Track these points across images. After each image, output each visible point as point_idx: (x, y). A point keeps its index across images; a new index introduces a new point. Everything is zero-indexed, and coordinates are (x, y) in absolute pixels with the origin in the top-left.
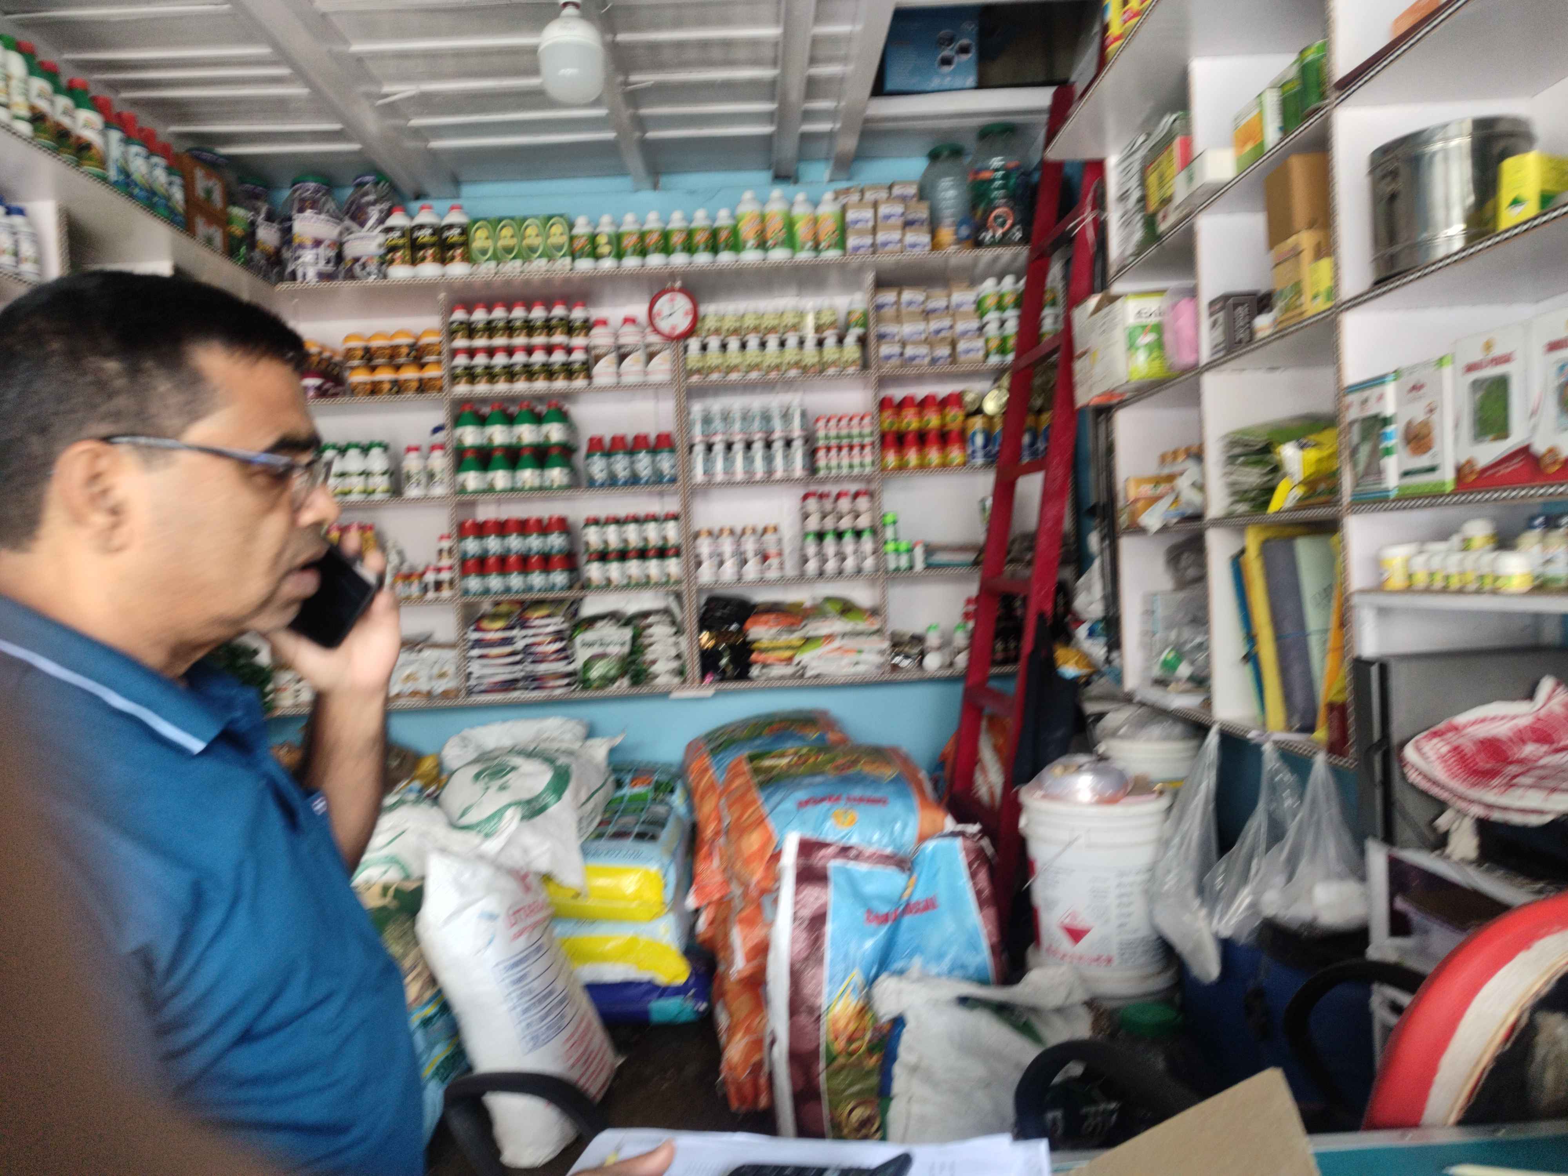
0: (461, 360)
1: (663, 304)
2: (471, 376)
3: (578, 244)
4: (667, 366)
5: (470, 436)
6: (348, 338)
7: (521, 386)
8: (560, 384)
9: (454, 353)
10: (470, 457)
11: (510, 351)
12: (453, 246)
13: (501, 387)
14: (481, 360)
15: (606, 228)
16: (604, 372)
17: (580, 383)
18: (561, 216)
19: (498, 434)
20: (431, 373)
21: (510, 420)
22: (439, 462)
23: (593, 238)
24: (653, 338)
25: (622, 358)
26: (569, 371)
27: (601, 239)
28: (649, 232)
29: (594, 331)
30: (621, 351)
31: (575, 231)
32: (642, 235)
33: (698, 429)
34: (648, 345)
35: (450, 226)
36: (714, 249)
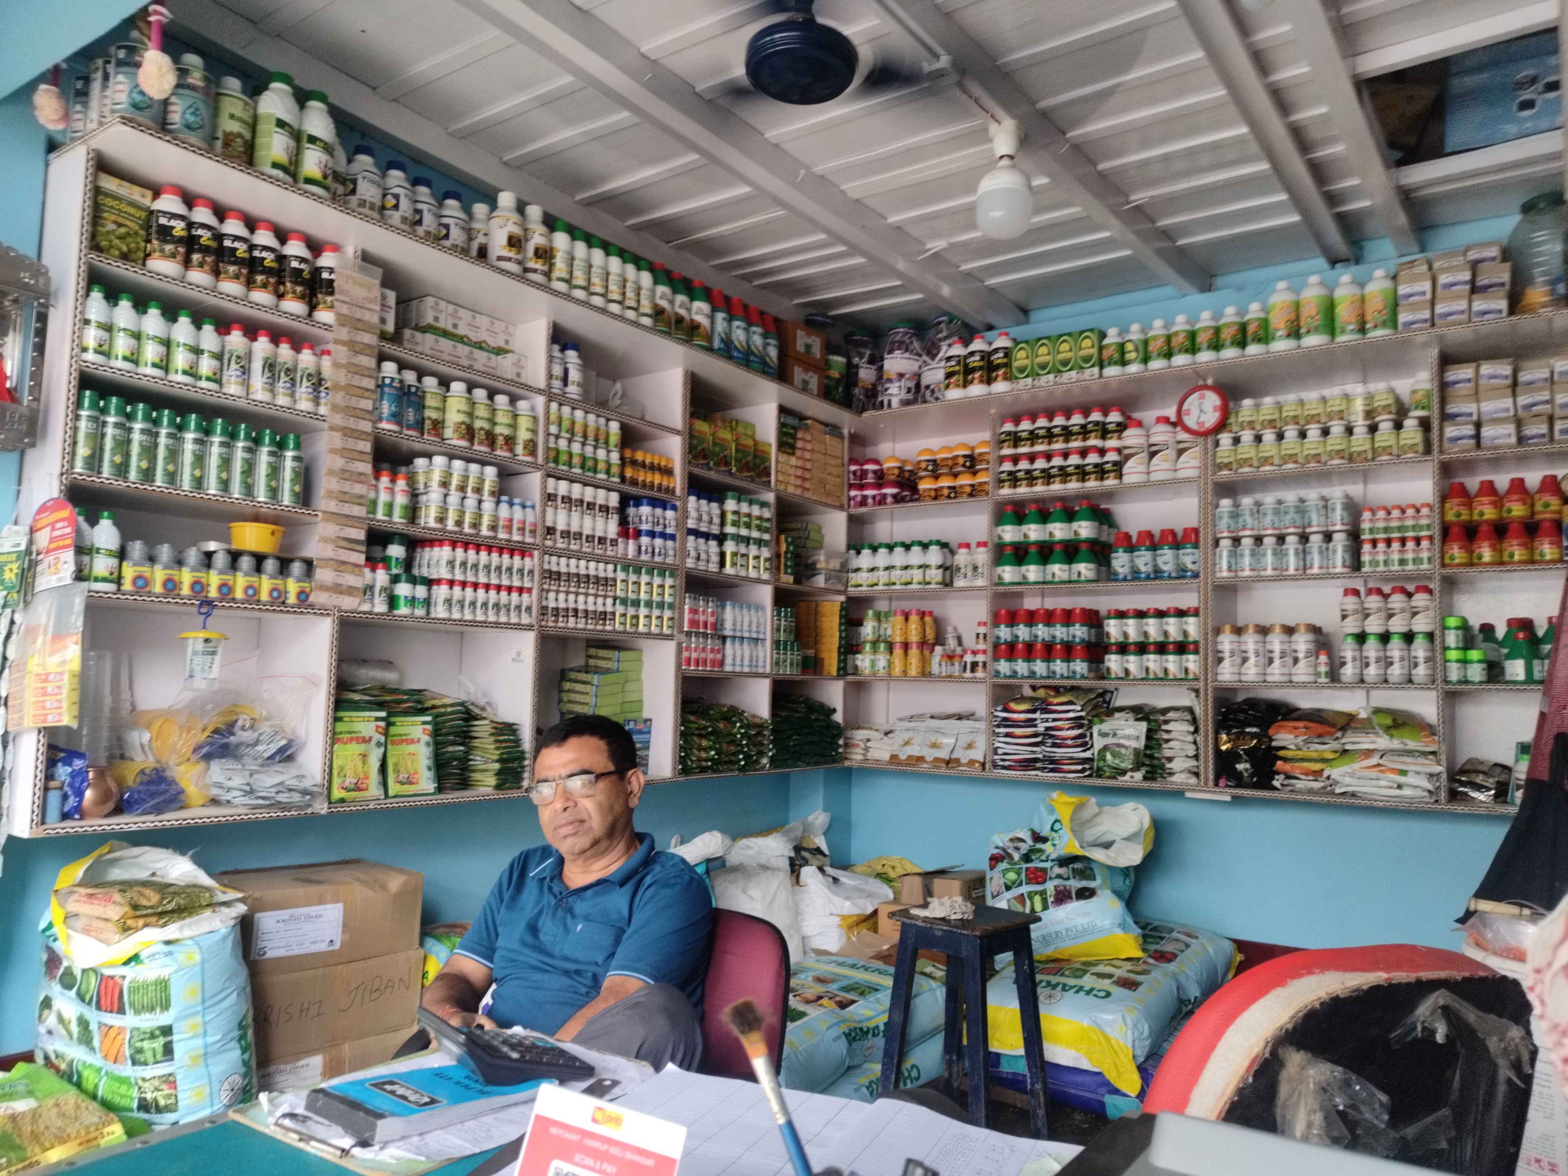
0: (1007, 466)
1: (1192, 402)
2: (1014, 479)
3: (1106, 354)
4: (1196, 463)
5: (1009, 534)
6: (921, 453)
7: (1057, 487)
8: (1092, 484)
9: (1002, 459)
10: (1008, 552)
11: (1048, 456)
12: (998, 367)
13: (1039, 489)
14: (1024, 465)
15: (1135, 334)
16: (1133, 471)
17: (1111, 482)
18: (1091, 330)
19: (1034, 532)
20: (981, 478)
21: (1044, 517)
22: (982, 556)
23: (1121, 347)
24: (1183, 436)
25: (1153, 454)
26: (1101, 472)
27: (1129, 347)
28: (1176, 333)
29: (1126, 433)
30: (1153, 449)
31: (1105, 342)
32: (1169, 338)
33: (1224, 523)
34: (1179, 442)
35: (996, 350)
36: (1242, 343)
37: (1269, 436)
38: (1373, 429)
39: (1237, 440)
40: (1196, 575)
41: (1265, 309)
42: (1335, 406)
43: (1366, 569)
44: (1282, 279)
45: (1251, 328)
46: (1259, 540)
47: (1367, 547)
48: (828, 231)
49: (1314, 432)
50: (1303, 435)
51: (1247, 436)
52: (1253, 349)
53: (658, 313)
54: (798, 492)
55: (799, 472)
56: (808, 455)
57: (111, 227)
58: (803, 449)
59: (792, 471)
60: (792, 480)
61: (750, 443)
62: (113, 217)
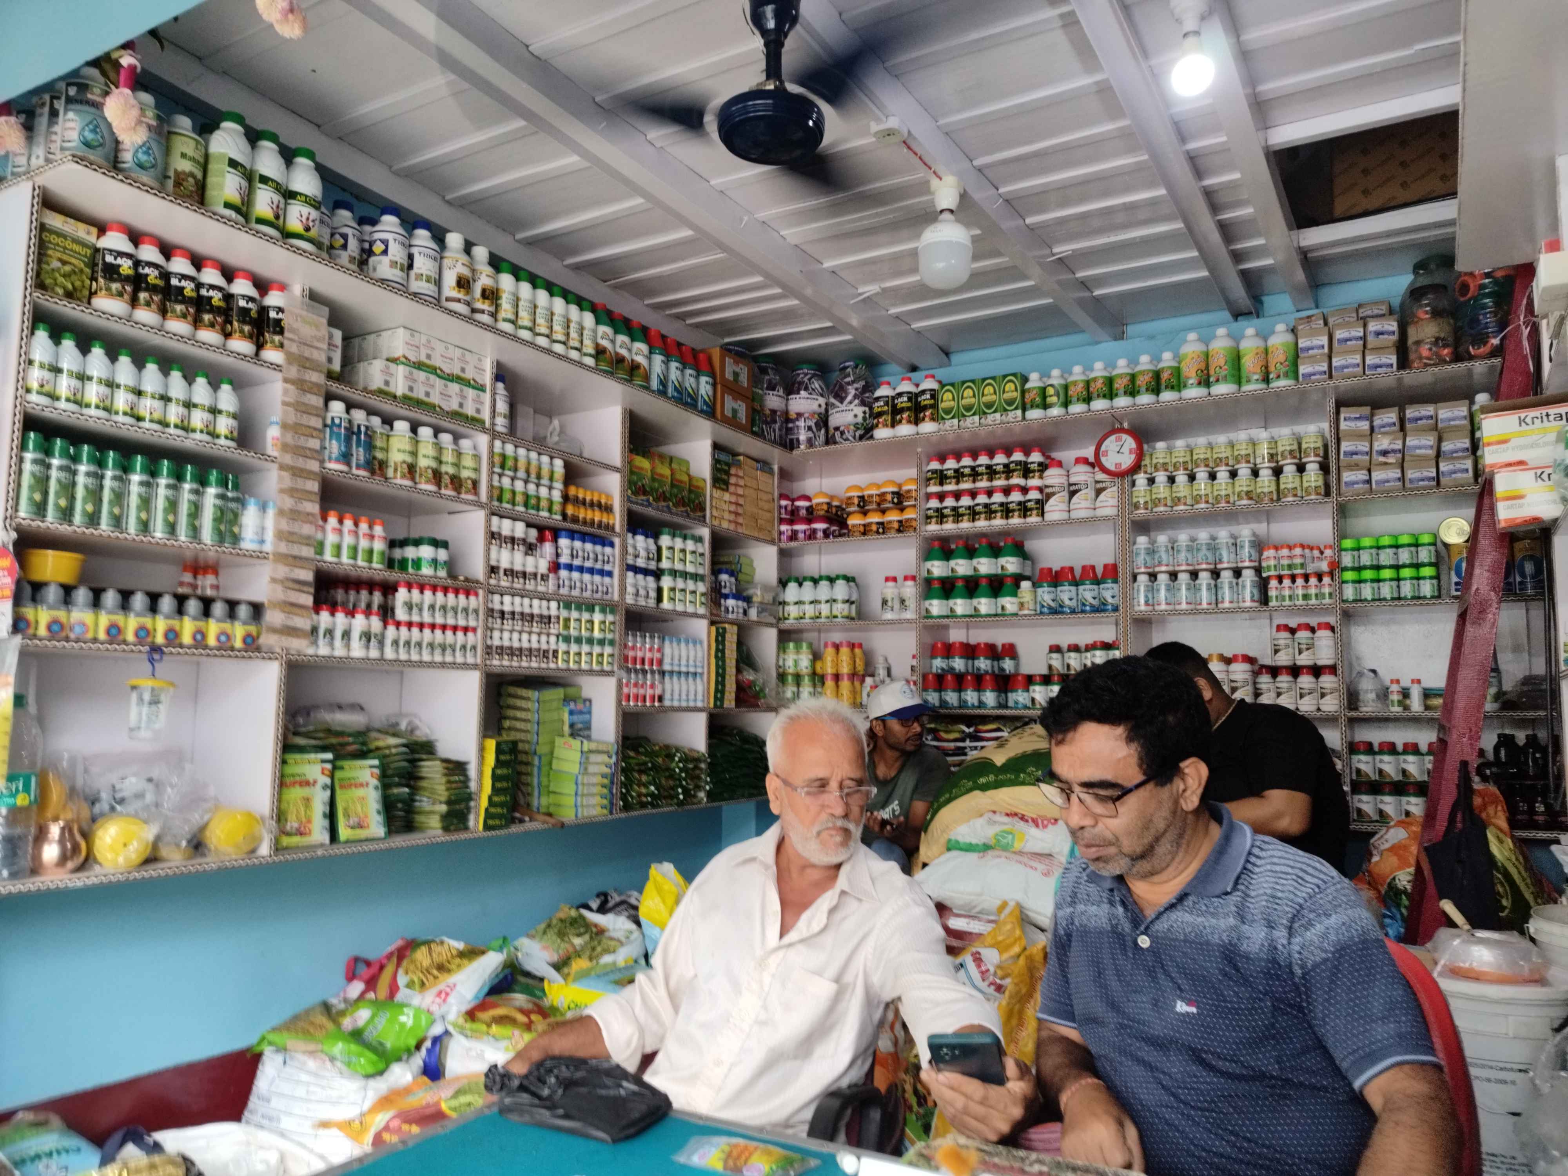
0: (934, 503)
1: (1110, 444)
2: (941, 516)
3: (1028, 397)
4: (1114, 502)
5: (938, 568)
6: (850, 488)
7: (982, 524)
8: (1016, 521)
9: (929, 496)
10: (936, 586)
11: (973, 494)
12: (925, 408)
13: (965, 525)
14: (950, 502)
15: (1056, 378)
16: (1055, 509)
17: (1033, 519)
18: (1014, 375)
19: (962, 567)
20: (909, 514)
21: (971, 553)
22: (910, 590)
23: (1043, 391)
24: (1101, 476)
25: (1072, 494)
26: (1024, 509)
27: (1050, 391)
28: (1095, 379)
29: (1048, 472)
30: (1073, 488)
31: (1028, 386)
32: (1088, 383)
33: (1140, 560)
34: (1097, 482)
35: (923, 392)
36: (1156, 390)
37: (1181, 478)
38: (1277, 472)
39: (1151, 481)
40: (1116, 609)
41: (1177, 357)
42: (1243, 449)
43: (1273, 603)
44: (1191, 329)
45: (1165, 376)
46: (1174, 576)
47: (1274, 583)
48: (767, 275)
49: (1223, 475)
50: (1213, 476)
51: (1161, 477)
52: (1167, 396)
53: (599, 352)
54: (732, 527)
55: (733, 508)
56: (740, 491)
57: (56, 264)
58: (736, 485)
59: (726, 507)
60: (727, 515)
61: (685, 478)
62: (59, 255)
